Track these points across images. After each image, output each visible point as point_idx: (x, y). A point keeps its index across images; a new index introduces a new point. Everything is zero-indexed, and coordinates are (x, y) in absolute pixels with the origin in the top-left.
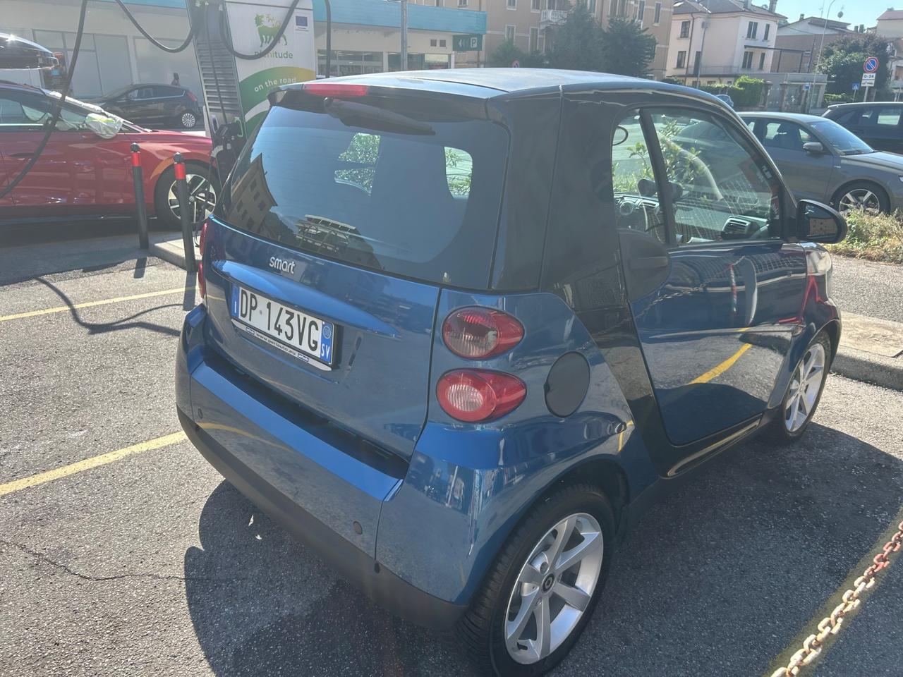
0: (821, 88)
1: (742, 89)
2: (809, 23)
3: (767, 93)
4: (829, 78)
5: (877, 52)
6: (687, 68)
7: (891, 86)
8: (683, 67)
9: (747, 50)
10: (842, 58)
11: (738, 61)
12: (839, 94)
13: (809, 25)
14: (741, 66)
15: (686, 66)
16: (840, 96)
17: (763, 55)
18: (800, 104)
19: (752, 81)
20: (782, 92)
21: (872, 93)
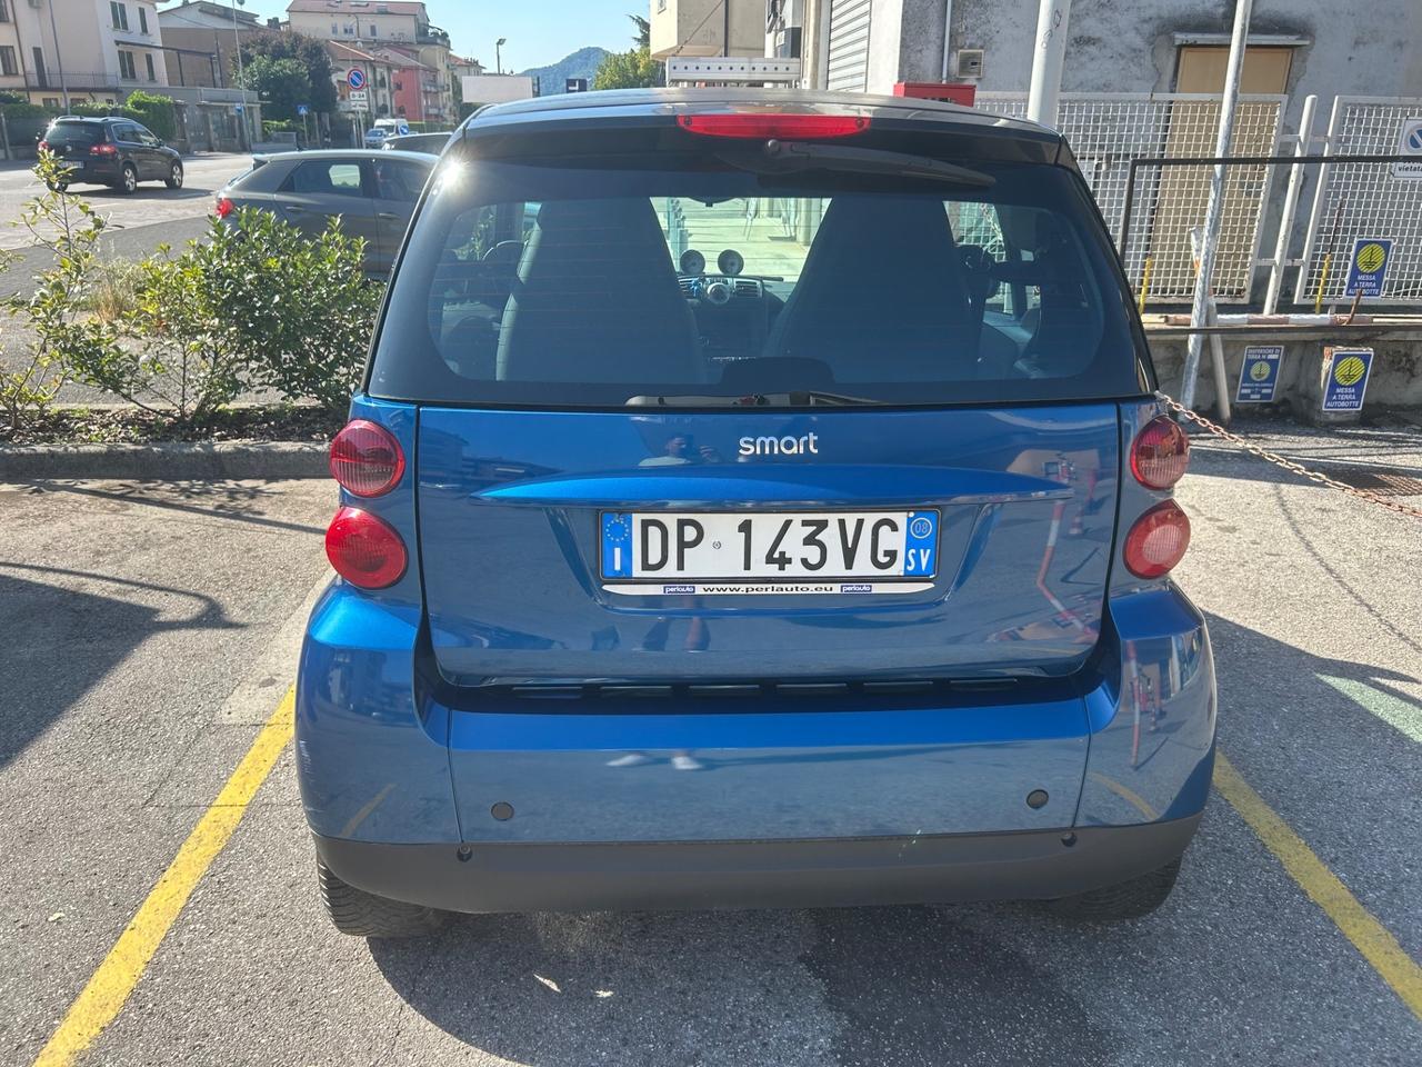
0: (254, 110)
1: (142, 112)
2: (200, 11)
3: (183, 120)
4: (261, 98)
5: (312, 59)
6: (25, 75)
7: (341, 109)
8: (17, 74)
9: (121, 47)
10: (268, 66)
11: (113, 66)
12: (283, 121)
13: (199, 14)
14: (120, 74)
15: (20, 71)
16: (284, 124)
17: (149, 58)
18: (235, 137)
19: (154, 99)
20: (205, 118)
21: (323, 119)
